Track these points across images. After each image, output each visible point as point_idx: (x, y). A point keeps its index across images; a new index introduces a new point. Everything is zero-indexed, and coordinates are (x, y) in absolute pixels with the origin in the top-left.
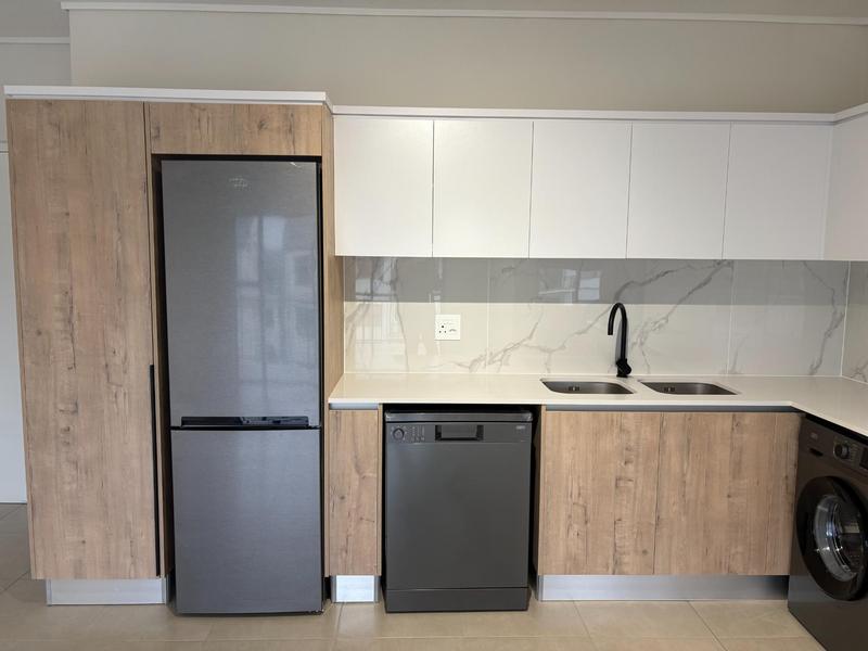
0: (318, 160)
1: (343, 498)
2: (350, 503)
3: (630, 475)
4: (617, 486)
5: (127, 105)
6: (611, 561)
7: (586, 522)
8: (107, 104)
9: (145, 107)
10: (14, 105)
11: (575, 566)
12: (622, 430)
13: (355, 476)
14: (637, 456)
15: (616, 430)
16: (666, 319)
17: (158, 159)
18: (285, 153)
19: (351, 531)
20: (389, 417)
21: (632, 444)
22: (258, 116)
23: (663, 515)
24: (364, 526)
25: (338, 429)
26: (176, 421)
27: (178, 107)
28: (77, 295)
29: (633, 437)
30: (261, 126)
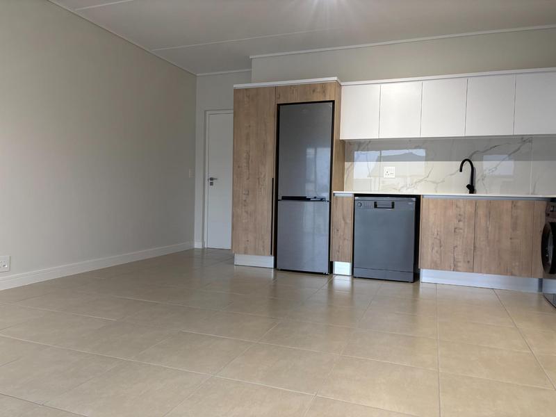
0: (333, 102)
1: (338, 230)
2: (340, 233)
3: (461, 227)
4: (455, 231)
5: (270, 88)
6: (452, 265)
7: (441, 247)
8: (264, 88)
9: (276, 88)
10: (236, 91)
11: (435, 266)
12: (457, 207)
13: (343, 222)
14: (464, 218)
15: (454, 207)
16: (496, 168)
17: (279, 105)
18: (322, 100)
19: (341, 244)
20: (356, 198)
21: (462, 213)
22: (312, 88)
23: (477, 245)
24: (346, 242)
25: (336, 203)
26: (280, 198)
27: (286, 87)
28: (251, 154)
29: (462, 210)
30: (314, 91)
